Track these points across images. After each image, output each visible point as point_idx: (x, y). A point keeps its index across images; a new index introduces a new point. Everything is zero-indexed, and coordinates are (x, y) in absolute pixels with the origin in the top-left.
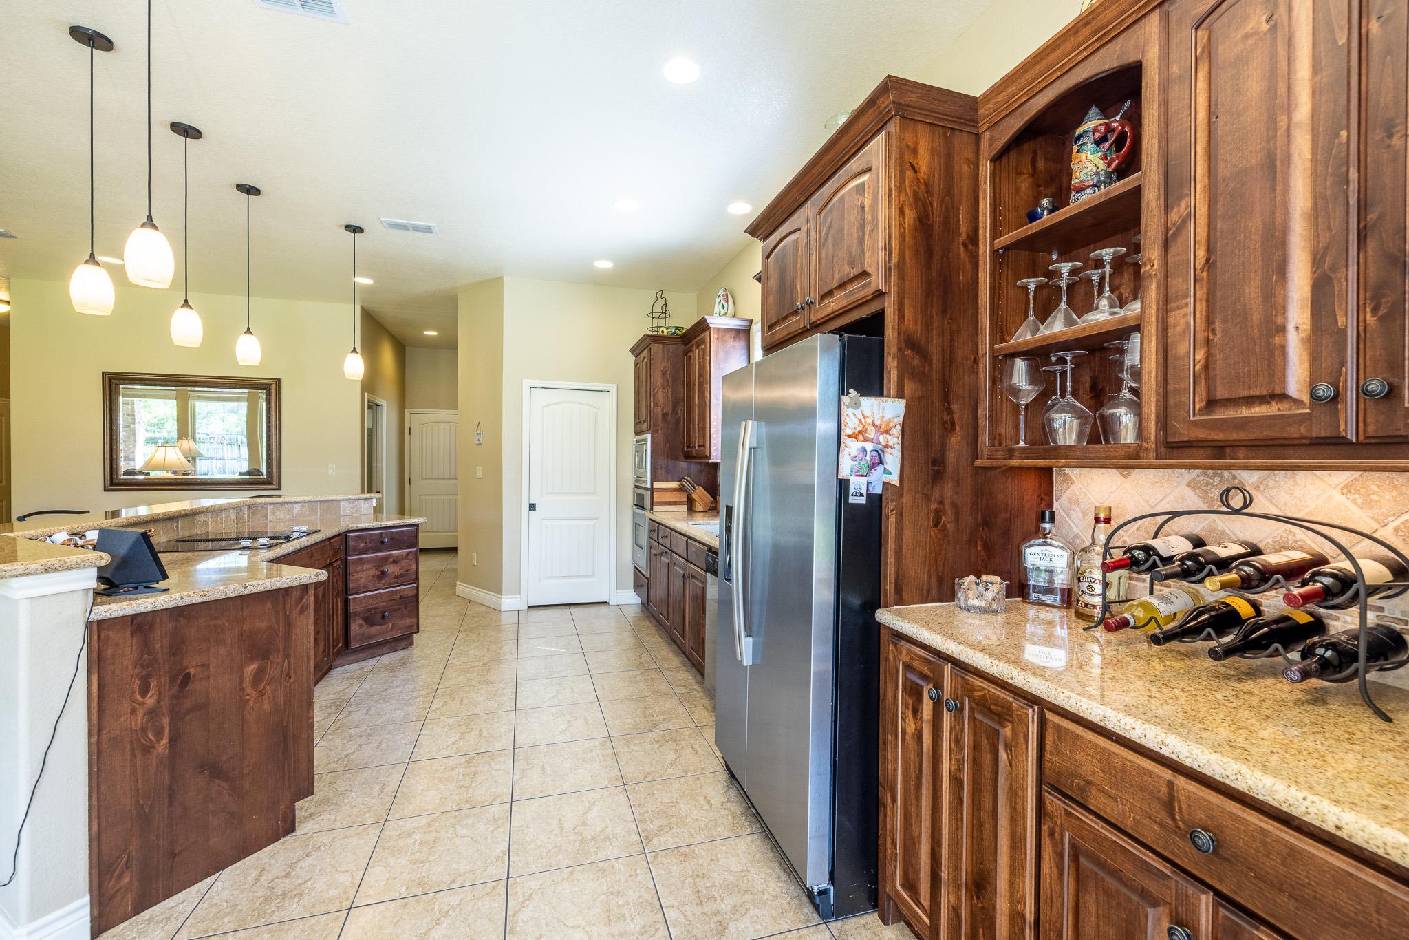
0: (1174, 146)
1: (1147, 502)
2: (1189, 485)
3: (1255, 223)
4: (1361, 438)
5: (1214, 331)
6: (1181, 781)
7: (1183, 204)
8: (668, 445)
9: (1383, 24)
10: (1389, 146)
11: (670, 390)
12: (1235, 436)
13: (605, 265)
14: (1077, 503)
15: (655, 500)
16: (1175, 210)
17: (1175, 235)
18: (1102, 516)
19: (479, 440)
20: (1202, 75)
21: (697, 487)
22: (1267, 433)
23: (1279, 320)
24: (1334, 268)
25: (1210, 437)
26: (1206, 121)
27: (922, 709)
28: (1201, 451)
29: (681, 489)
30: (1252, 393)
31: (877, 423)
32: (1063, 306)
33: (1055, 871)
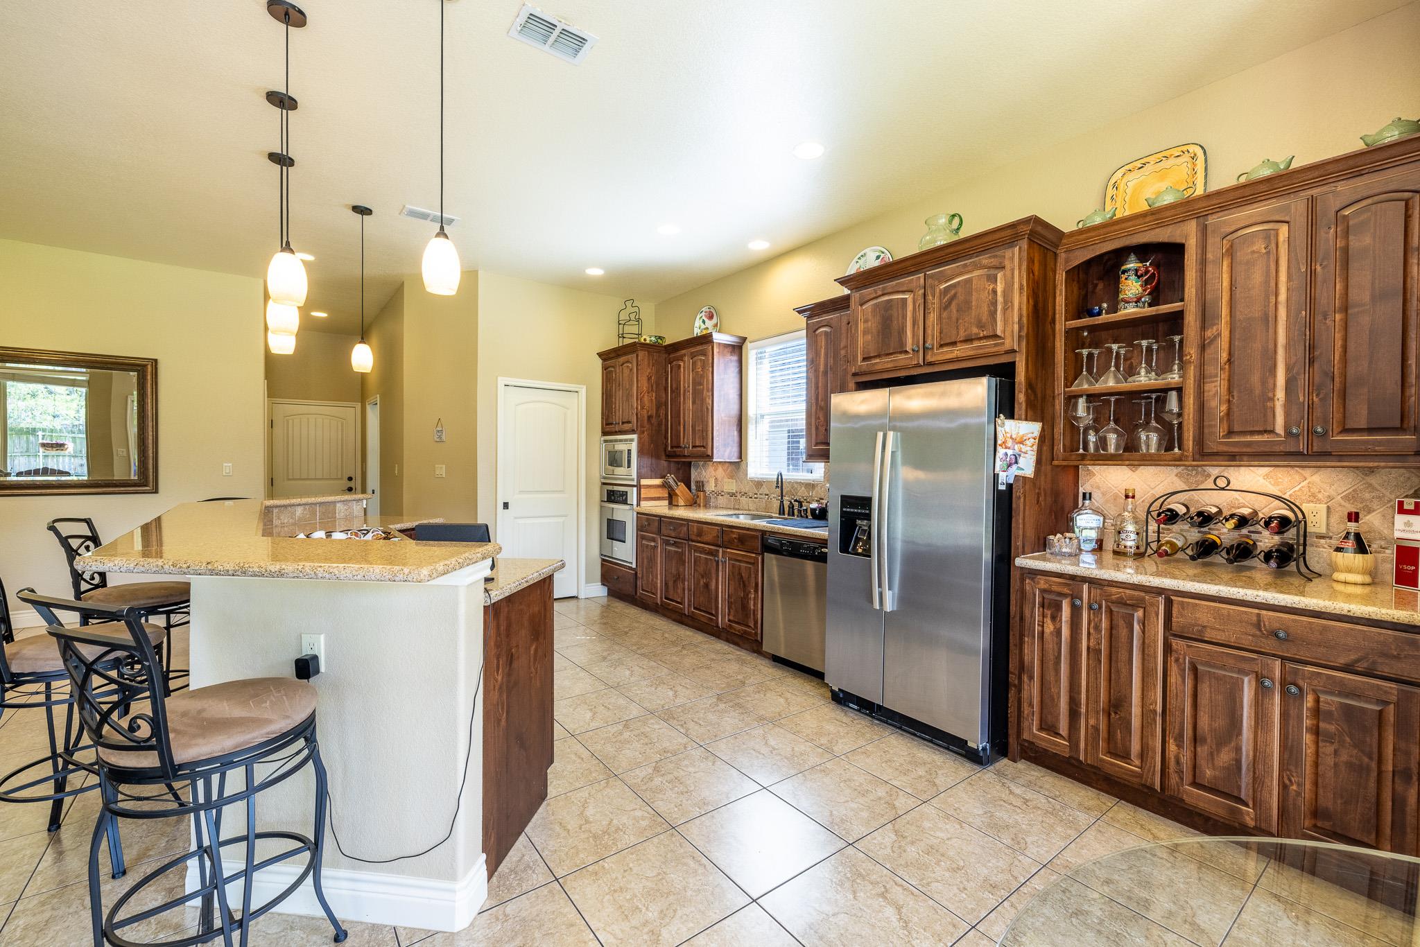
0: (1209, 296)
1: (1149, 486)
2: (1176, 475)
3: (1257, 346)
4: (1310, 453)
5: (1233, 396)
6: (1264, 612)
7: (1215, 328)
8: (652, 446)
9: (1323, 268)
10: (1325, 323)
11: (654, 395)
12: (1244, 450)
13: (595, 272)
14: (1098, 488)
15: (642, 496)
16: (1210, 330)
17: (1210, 343)
18: (1131, 494)
19: (440, 437)
20: (1226, 263)
21: (679, 484)
22: (1262, 449)
23: (1270, 395)
24: (1298, 373)
25: (1230, 450)
26: (1228, 288)
27: (1061, 616)
28: (1221, 458)
29: (663, 486)
30: (1254, 429)
31: (1014, 437)
32: (1113, 369)
33: (1180, 679)
